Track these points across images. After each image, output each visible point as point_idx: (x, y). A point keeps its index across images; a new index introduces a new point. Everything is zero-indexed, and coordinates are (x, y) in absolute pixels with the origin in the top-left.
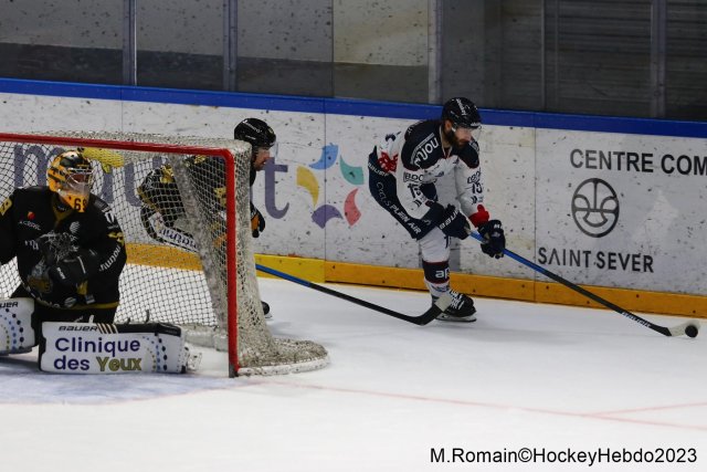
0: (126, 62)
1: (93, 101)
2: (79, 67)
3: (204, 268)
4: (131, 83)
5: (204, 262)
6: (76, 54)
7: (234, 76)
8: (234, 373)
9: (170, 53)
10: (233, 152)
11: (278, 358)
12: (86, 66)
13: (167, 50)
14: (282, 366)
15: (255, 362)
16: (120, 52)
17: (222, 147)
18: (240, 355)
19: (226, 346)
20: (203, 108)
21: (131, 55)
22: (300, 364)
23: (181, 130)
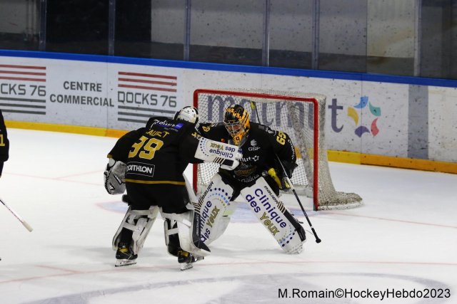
0: (263, 55)
1: (247, 74)
2: (240, 57)
3: (302, 157)
4: (266, 65)
5: (303, 154)
6: (239, 51)
7: (317, 62)
8: (316, 209)
9: (285, 51)
10: (317, 100)
11: (338, 202)
12: (244, 57)
13: (284, 49)
14: (340, 206)
15: (327, 203)
16: (261, 50)
17: (312, 97)
18: (319, 200)
19: (312, 195)
20: (301, 78)
21: (266, 52)
22: (348, 205)
23: (290, 89)
